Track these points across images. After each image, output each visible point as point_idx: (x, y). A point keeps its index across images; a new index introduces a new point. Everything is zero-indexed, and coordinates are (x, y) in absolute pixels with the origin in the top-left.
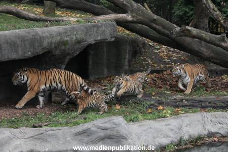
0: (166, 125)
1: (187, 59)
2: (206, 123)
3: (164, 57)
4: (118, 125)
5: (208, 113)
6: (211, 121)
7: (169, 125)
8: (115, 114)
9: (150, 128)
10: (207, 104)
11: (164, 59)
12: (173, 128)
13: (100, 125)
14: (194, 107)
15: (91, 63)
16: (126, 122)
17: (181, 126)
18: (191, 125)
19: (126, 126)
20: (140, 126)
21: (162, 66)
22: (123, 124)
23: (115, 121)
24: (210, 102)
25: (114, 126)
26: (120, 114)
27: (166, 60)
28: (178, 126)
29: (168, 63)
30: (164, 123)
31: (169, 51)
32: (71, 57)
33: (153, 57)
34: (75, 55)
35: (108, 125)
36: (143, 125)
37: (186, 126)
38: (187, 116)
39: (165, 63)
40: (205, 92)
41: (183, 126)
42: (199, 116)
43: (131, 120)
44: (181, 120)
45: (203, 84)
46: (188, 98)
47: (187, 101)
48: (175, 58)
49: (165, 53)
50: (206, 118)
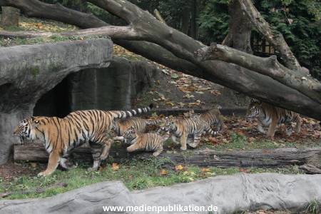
0: (188, 193)
1: (219, 93)
2: (248, 188)
3: (184, 91)
4: (115, 194)
5: (250, 175)
6: (255, 186)
7: (192, 193)
8: (110, 178)
10: (249, 161)
11: (185, 94)
12: (199, 197)
13: (89, 195)
14: (230, 165)
15: (74, 101)
16: (127, 190)
17: (211, 195)
18: (226, 192)
19: (127, 196)
20: (148, 195)
21: (182, 104)
22: (123, 193)
23: (111, 188)
24: (253, 158)
25: (109, 195)
26: (118, 178)
27: (188, 96)
28: (205, 194)
29: (192, 100)
30: (185, 191)
31: (193, 82)
32: (43, 92)
33: (169, 91)
34: (49, 89)
35: (100, 195)
37: (218, 195)
38: (220, 179)
39: (187, 100)
40: (246, 143)
41: (214, 195)
42: (238, 179)
43: (135, 187)
44: (210, 185)
45: (243, 131)
46: (221, 152)
47: (220, 156)
48: (201, 93)
49: (187, 85)
50: (248, 182)
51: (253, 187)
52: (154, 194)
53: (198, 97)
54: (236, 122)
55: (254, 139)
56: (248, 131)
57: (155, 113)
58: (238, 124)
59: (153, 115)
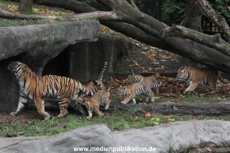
0: (154, 134)
1: (178, 61)
2: (199, 131)
3: (152, 59)
4: (101, 134)
5: (200, 121)
6: (204, 129)
7: (158, 133)
8: (98, 122)
9: (137, 137)
10: (200, 111)
11: (153, 61)
12: (162, 137)
13: (82, 134)
14: (186, 114)
15: (71, 65)
16: (110, 130)
17: (171, 135)
18: (182, 133)
19: (110, 135)
20: (125, 135)
21: (150, 69)
22: (107, 133)
23: (98, 129)
24: (202, 109)
25: (97, 135)
26: (104, 122)
27: (155, 63)
28: (167, 135)
29: (157, 66)
30: (152, 132)
31: (158, 52)
32: (49, 58)
33: (141, 59)
34: (54, 56)
35: (90, 134)
36: (129, 134)
37: (177, 135)
38: (178, 124)
39: (154, 66)
40: (197, 97)
41: (174, 135)
42: (191, 124)
43: (116, 129)
44: (170, 128)
46: (179, 104)
47: (178, 107)
48: (165, 61)
49: (154, 55)
50: (198, 126)
51: (202, 130)
53: (162, 63)
55: (203, 95)
56: (199, 89)
57: (131, 75)
59: (129, 76)
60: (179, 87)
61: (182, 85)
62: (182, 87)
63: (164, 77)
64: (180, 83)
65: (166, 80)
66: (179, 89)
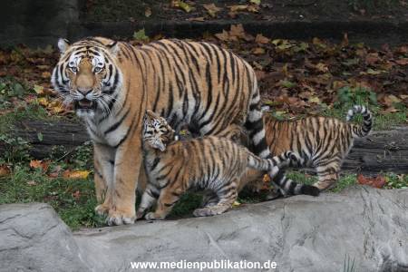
0: (222, 237)
7: (233, 236)
10: (382, 157)
16: (63, 226)
17: (281, 243)
18: (320, 235)
20: (117, 241)
26: (44, 198)
28: (267, 240)
37: (302, 243)
38: (305, 202)
41: (289, 242)
42: (352, 203)
43: (85, 219)
44: (280, 217)
45: (370, 79)
50: (377, 210)
52: (134, 238)
54: (352, 57)
56: (382, 79)
57: (142, 31)
58: (356, 61)
59: (136, 35)
60: (313, 72)
61: (321, 66)
62: (322, 73)
63: (262, 39)
64: (315, 61)
65: (270, 50)
66: (311, 79)
